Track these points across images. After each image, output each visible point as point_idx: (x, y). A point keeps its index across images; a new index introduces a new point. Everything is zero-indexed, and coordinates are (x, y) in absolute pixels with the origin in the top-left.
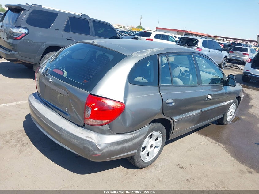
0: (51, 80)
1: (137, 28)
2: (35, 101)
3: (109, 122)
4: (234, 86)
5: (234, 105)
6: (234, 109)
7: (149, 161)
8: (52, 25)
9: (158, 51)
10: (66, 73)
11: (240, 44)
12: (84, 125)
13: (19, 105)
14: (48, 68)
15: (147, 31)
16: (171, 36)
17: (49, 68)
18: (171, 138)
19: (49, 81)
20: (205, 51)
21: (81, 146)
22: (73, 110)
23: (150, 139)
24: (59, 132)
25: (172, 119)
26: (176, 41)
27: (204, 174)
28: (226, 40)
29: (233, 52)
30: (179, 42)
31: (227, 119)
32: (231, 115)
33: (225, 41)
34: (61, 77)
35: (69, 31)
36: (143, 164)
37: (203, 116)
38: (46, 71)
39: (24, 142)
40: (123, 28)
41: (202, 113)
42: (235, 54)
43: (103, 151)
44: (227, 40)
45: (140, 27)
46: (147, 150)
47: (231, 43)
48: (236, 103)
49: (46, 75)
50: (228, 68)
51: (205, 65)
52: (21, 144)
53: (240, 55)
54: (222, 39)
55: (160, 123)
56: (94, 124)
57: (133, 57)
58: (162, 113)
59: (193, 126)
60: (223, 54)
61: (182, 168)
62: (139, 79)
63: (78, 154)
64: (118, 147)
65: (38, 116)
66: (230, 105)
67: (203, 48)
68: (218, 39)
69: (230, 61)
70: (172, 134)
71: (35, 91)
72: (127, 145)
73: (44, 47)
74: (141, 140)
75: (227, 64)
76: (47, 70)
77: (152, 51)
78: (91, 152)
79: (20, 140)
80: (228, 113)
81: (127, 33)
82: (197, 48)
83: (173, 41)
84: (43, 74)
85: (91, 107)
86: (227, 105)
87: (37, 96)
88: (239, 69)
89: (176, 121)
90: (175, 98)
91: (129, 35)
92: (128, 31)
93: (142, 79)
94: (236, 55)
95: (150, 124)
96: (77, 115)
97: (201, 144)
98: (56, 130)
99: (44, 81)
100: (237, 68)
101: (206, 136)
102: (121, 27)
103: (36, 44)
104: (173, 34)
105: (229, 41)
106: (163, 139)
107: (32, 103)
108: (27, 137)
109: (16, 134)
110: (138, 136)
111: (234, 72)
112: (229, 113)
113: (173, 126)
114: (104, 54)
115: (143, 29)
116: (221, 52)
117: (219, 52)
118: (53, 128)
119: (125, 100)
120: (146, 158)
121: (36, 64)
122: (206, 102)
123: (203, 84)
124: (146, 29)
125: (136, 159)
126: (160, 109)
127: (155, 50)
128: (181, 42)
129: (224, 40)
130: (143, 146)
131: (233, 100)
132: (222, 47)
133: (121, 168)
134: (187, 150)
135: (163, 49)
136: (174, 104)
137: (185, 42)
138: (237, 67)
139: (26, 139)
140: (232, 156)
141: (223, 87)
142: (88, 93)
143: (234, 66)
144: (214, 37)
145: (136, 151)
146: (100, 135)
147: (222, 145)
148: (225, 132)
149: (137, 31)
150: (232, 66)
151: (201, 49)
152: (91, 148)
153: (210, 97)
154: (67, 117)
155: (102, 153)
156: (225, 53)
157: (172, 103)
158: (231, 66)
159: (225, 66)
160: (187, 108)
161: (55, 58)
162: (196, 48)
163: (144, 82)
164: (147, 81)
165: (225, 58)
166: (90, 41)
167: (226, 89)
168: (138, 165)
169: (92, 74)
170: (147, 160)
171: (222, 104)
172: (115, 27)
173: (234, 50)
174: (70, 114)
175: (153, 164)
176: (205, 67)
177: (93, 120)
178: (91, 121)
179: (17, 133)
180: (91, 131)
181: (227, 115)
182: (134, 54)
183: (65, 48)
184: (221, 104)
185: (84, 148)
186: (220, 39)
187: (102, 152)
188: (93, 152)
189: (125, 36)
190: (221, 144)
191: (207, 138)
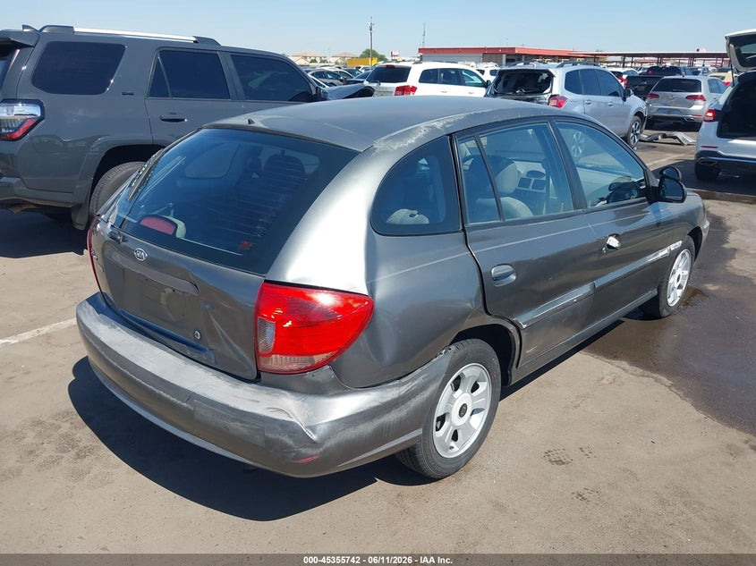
0: (142, 254)
1: (362, 57)
2: (99, 321)
3: (333, 357)
4: (682, 201)
5: (684, 254)
6: (685, 268)
7: (461, 456)
8: (112, 81)
9: (449, 126)
10: (181, 225)
11: (674, 70)
12: (259, 376)
13: (48, 336)
14: (124, 216)
15: (394, 64)
16: (467, 71)
17: (128, 218)
18: (514, 380)
19: (134, 258)
20: (577, 104)
21: (259, 440)
22: (219, 333)
23: (456, 390)
24: (185, 404)
25: (512, 323)
26: (485, 85)
27: (625, 470)
28: (632, 62)
29: (657, 96)
30: (495, 87)
31: (670, 301)
32: (680, 287)
33: (629, 65)
34: (169, 241)
35: (166, 95)
36: (443, 466)
37: (601, 301)
38: (120, 227)
39: (81, 445)
40: (321, 62)
41: (597, 291)
42: (664, 101)
43: (324, 447)
44: (635, 62)
45: (370, 54)
46: (451, 424)
47: (649, 69)
48: (689, 248)
49: (124, 241)
50: (649, 147)
51: (580, 145)
52: (73, 452)
53: (679, 102)
54: (619, 59)
55: (478, 340)
56: (287, 369)
57: (377, 154)
58: (483, 310)
59: (574, 336)
60: (629, 107)
61: (560, 462)
62: (401, 216)
63: (251, 463)
64: (367, 428)
65: (115, 364)
66: (673, 256)
67: (570, 96)
68: (608, 62)
69: (652, 122)
70: (517, 366)
71: (93, 290)
72: (392, 417)
73: (96, 153)
74: (431, 396)
75: (645, 134)
76: (121, 223)
77: (432, 127)
78: (290, 452)
79: (68, 443)
80: (670, 281)
81: (335, 75)
82: (552, 96)
83: (477, 85)
84: (112, 236)
85: (273, 320)
86: (664, 258)
87: (101, 304)
88: (681, 144)
89: (524, 326)
90: (514, 260)
91: (341, 81)
92: (338, 70)
93: (412, 216)
94: (668, 103)
95: (453, 348)
96: (232, 347)
97: (603, 384)
98: (175, 400)
99: (117, 257)
100: (676, 141)
101: (615, 358)
102: (315, 61)
103: (70, 145)
104: (473, 64)
105: (642, 63)
106: (493, 384)
107: (90, 327)
108: (88, 430)
109: (54, 424)
110: (422, 388)
111: (668, 155)
112: (673, 280)
113: (518, 343)
114: (283, 152)
115: (382, 58)
116: (624, 99)
117: (618, 100)
118: (165, 395)
119: (371, 286)
120: (452, 448)
121: (79, 206)
122: (603, 257)
123: (589, 207)
124: (390, 58)
125: (421, 454)
126: (476, 299)
127: (438, 124)
128: (501, 83)
129: (624, 63)
130: (439, 412)
131: (681, 242)
132: (623, 84)
133: (380, 486)
134: (566, 407)
135: (462, 116)
136: (513, 277)
137: (512, 84)
138: (676, 138)
139: (86, 435)
140: (697, 407)
141: (648, 209)
142: (257, 279)
143: (664, 136)
144: (596, 58)
145: (419, 432)
146: (310, 399)
147: (664, 379)
148: (669, 337)
149: (362, 66)
150: (660, 137)
151: (564, 99)
152: (290, 442)
153: (613, 242)
154: (204, 357)
155: (325, 451)
156: (635, 102)
157: (507, 275)
158: (657, 139)
159: (640, 141)
160: (553, 283)
161: (141, 185)
162: (547, 96)
163: (420, 223)
164: (427, 221)
165: (638, 118)
166: (241, 120)
167: (656, 211)
168: (431, 472)
169: (261, 220)
170: (456, 452)
171: (651, 258)
172: (297, 63)
173: (658, 89)
174: (211, 346)
175: (472, 462)
176: (581, 151)
177: (284, 357)
178: (278, 362)
179: (55, 422)
180: (283, 392)
181: (667, 286)
182: (379, 145)
183: (166, 151)
184: (648, 257)
185: (269, 442)
186: (612, 62)
187: (321, 449)
188: (294, 452)
189: (334, 88)
190: (660, 377)
191: (617, 362)
